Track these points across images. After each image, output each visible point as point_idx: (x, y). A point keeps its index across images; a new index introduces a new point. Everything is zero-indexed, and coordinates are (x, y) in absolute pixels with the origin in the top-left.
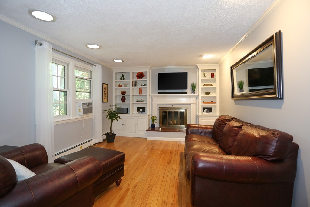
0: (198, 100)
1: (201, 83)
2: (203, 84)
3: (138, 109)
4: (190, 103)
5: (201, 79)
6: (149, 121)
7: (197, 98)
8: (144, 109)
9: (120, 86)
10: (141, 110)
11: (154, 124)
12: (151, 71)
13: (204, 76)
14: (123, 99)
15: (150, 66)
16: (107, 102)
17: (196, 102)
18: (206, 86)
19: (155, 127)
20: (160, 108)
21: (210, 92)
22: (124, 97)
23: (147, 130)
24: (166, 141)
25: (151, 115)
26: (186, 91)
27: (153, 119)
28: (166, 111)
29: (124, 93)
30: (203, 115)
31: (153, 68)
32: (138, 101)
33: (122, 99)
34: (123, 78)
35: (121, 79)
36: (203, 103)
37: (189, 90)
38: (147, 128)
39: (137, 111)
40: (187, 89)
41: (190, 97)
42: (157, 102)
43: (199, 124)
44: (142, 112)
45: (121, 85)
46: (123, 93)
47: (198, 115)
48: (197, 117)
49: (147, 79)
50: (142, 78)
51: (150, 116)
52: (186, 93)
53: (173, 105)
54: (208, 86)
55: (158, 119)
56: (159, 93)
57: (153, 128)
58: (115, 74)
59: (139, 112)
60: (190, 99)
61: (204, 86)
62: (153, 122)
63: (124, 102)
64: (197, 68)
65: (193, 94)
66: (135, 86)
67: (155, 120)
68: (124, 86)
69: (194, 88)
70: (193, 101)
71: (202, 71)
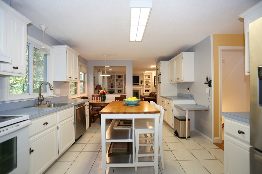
3: (118, 91)
4: (140, 88)
7: (143, 86)
8: (121, 91)
13: (146, 78)
15: (124, 73)
17: (143, 88)
21: (148, 84)
22: (112, 86)
26: (139, 83)
29: (112, 84)
32: (118, 88)
34: (111, 78)
36: (145, 88)
37: (140, 83)
41: (140, 86)
45: (111, 81)
48: (143, 94)
49: (123, 78)
50: (120, 78)
52: (139, 84)
61: (146, 81)
63: (112, 88)
64: (143, 74)
65: (142, 85)
66: (117, 81)
69: (142, 82)
70: (141, 87)
71: (145, 75)
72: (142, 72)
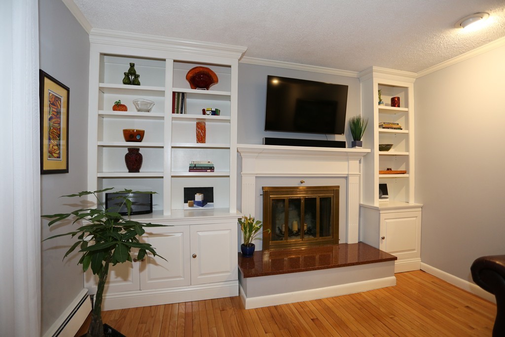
3: (189, 194)
4: (344, 172)
8: (208, 194)
9: (119, 106)
10: (199, 197)
11: (252, 242)
13: (380, 102)
14: (134, 161)
15: (244, 49)
16: (66, 171)
18: (388, 128)
20: (263, 188)
21: (392, 145)
22: (138, 150)
28: (283, 197)
29: (138, 138)
32: (193, 168)
33: (128, 158)
34: (132, 78)
35: (127, 81)
36: (380, 173)
37: (346, 138)
39: (186, 202)
40: (343, 134)
41: (348, 156)
42: (257, 172)
44: (203, 204)
45: (124, 106)
46: (132, 135)
49: (230, 91)
50: (210, 88)
53: (302, 178)
54: (392, 128)
56: (269, 141)
58: (98, 56)
59: (191, 206)
60: (347, 163)
61: (383, 128)
63: (137, 170)
66: (181, 113)
68: (139, 111)
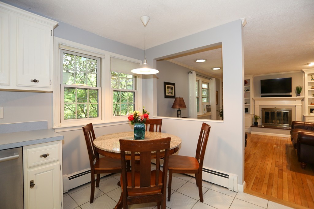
0: (304, 102)
1: (308, 85)
2: (311, 87)
4: (295, 104)
5: (308, 83)
6: (252, 119)
7: (303, 100)
8: (247, 110)
11: (257, 122)
12: (253, 78)
13: (312, 79)
15: (253, 75)
16: (217, 104)
17: (302, 103)
18: (313, 89)
19: (258, 124)
20: (262, 109)
23: (251, 126)
24: (269, 136)
25: (254, 114)
26: (291, 94)
27: (256, 118)
28: (268, 111)
30: (311, 116)
31: (255, 76)
36: (311, 104)
37: (293, 93)
38: (251, 125)
40: (291, 92)
41: (295, 99)
42: (259, 104)
43: (306, 122)
47: (304, 115)
48: (304, 117)
49: (250, 85)
50: (245, 85)
51: (253, 116)
52: (291, 96)
53: (275, 106)
55: (261, 117)
56: (262, 96)
57: (255, 125)
60: (295, 101)
61: (311, 89)
62: (256, 121)
64: (303, 72)
65: (298, 97)
67: (258, 118)
69: (299, 91)
70: (299, 103)
71: (309, 75)
72: (299, 67)
